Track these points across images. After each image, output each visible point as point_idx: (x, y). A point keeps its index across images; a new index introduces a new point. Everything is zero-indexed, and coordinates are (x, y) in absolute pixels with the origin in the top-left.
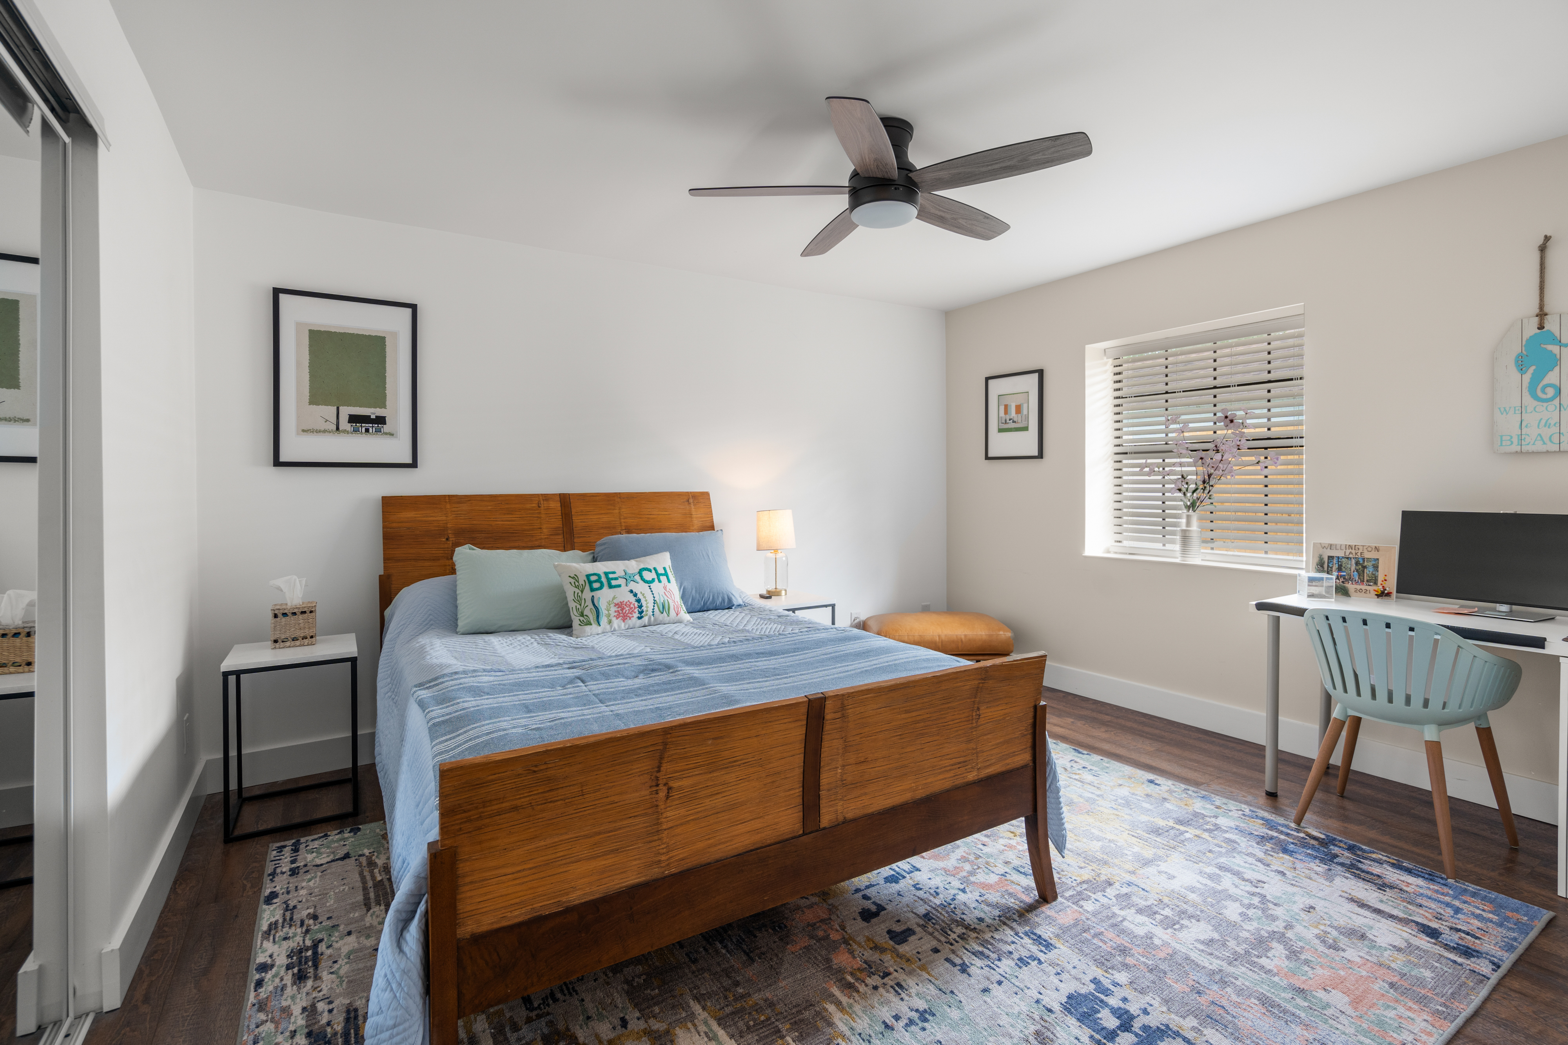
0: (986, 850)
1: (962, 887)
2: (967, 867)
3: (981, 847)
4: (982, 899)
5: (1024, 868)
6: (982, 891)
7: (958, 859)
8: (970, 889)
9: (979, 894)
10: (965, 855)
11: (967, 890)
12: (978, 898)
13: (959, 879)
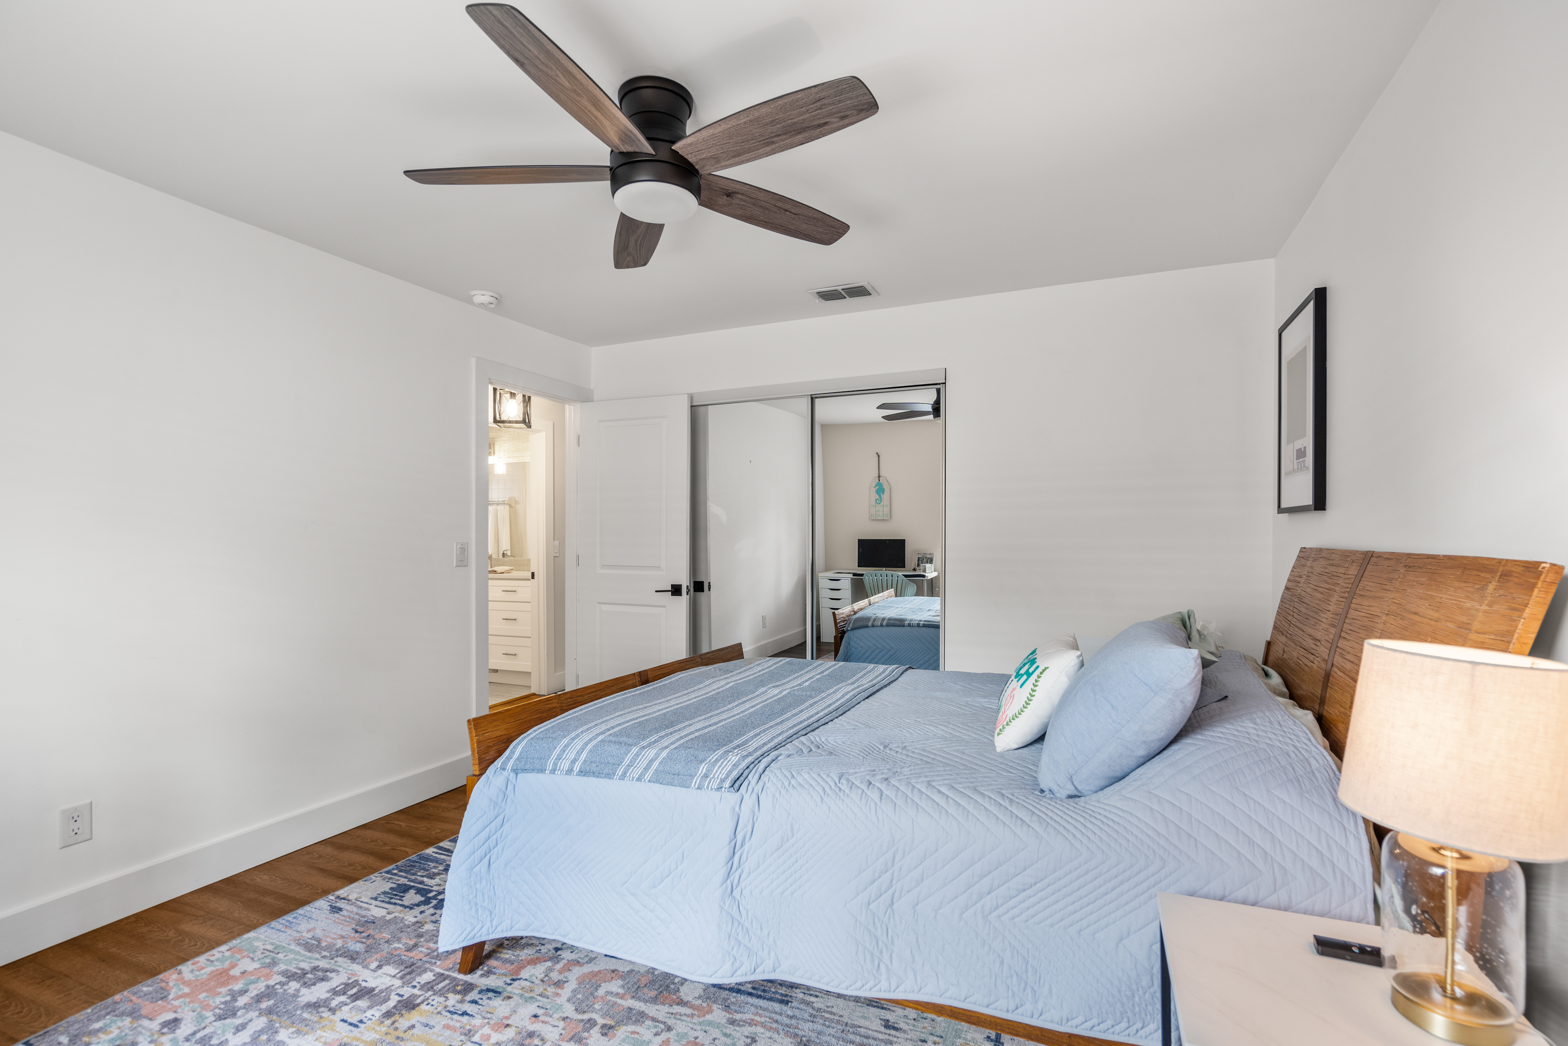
0: (532, 1009)
1: (559, 953)
2: (555, 976)
3: (540, 1012)
4: (538, 948)
5: (488, 998)
6: (538, 954)
7: (567, 982)
8: (551, 952)
9: (542, 951)
10: (560, 991)
11: (554, 952)
12: (542, 948)
13: (563, 959)
